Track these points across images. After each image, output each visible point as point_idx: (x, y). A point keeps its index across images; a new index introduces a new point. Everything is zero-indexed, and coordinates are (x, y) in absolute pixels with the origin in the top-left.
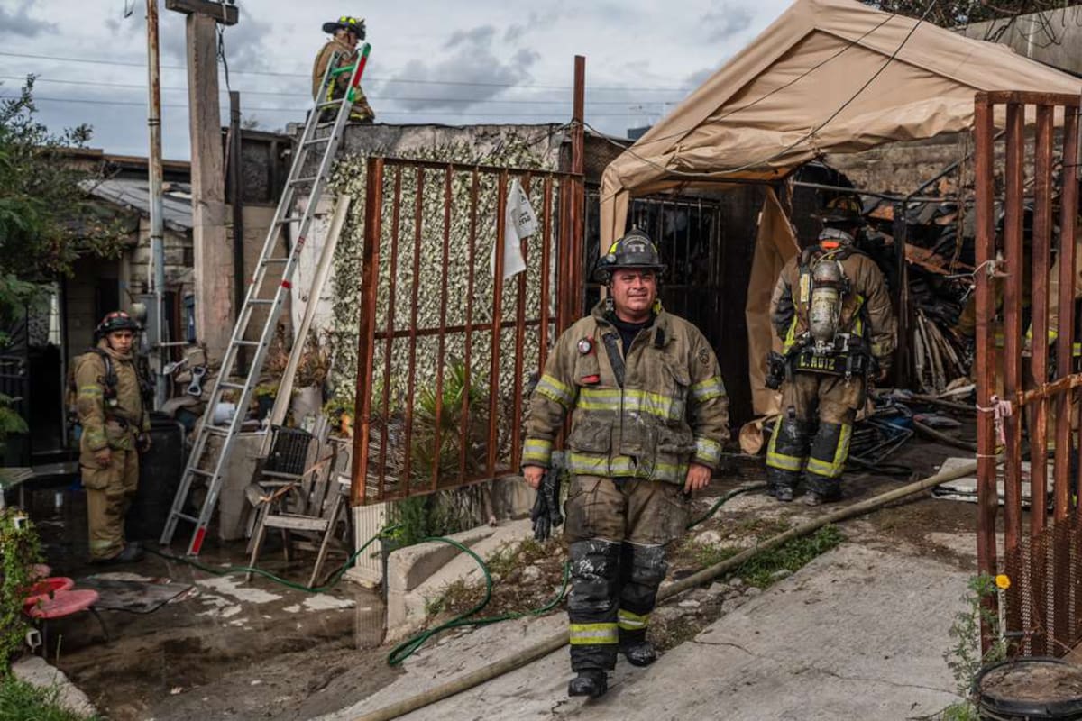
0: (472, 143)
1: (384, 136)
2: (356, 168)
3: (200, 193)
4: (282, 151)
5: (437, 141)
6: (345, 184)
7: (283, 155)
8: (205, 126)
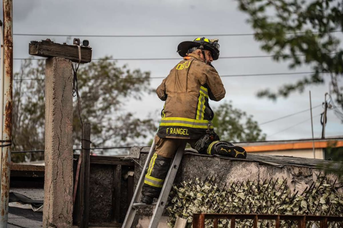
0: (289, 181)
1: (217, 167)
2: (192, 194)
3: (51, 216)
4: (126, 173)
5: (261, 176)
6: (182, 207)
7: (127, 177)
8: (59, 155)
